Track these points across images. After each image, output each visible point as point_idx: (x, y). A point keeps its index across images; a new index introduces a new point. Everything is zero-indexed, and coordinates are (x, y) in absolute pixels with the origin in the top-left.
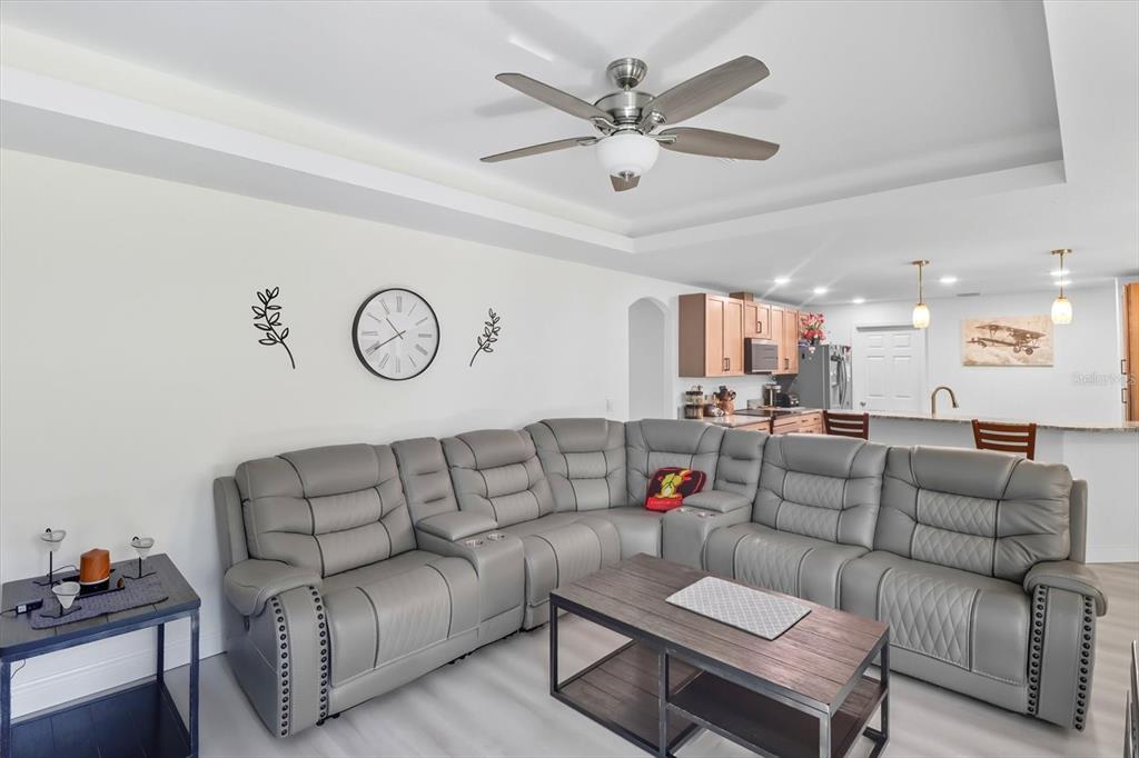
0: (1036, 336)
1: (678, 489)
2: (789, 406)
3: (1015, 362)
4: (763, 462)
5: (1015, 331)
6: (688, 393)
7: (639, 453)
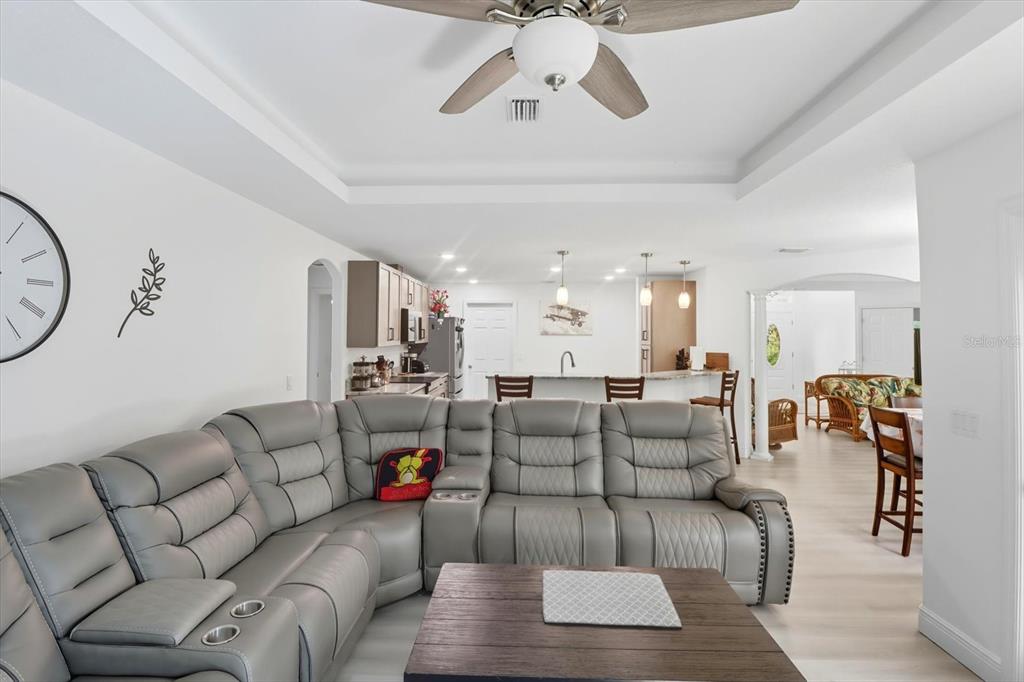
0: (584, 314)
1: (421, 472)
2: (423, 371)
3: (572, 333)
4: (494, 431)
5: (572, 310)
6: (355, 364)
7: (357, 437)
